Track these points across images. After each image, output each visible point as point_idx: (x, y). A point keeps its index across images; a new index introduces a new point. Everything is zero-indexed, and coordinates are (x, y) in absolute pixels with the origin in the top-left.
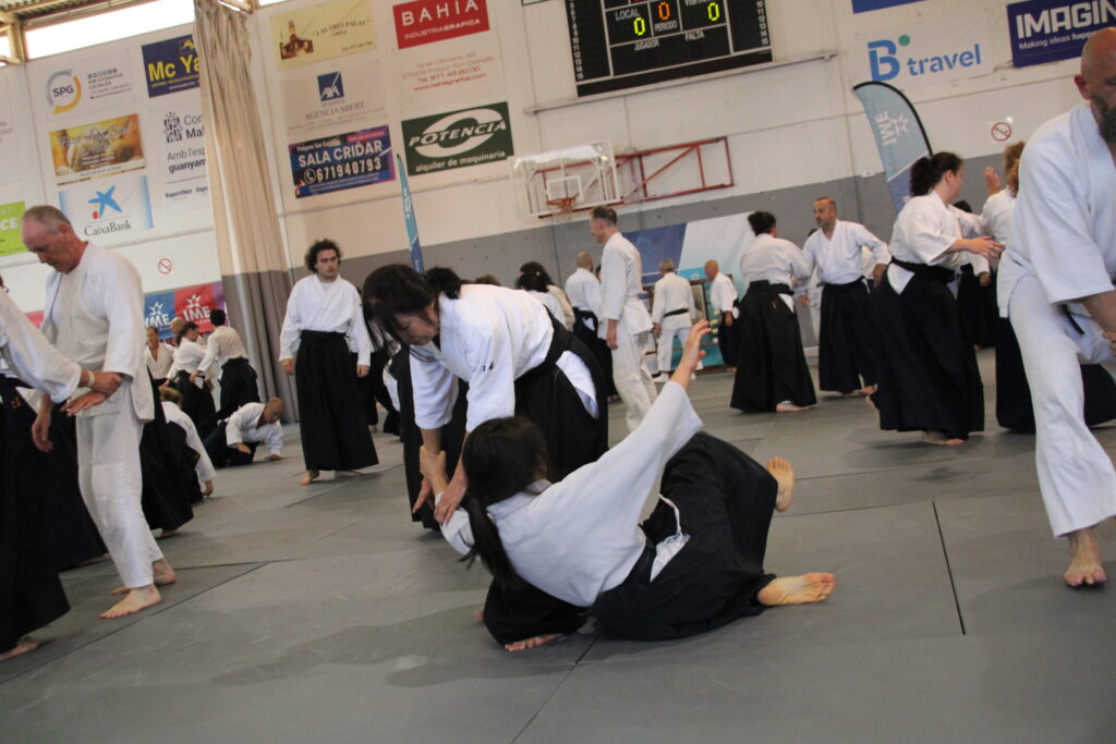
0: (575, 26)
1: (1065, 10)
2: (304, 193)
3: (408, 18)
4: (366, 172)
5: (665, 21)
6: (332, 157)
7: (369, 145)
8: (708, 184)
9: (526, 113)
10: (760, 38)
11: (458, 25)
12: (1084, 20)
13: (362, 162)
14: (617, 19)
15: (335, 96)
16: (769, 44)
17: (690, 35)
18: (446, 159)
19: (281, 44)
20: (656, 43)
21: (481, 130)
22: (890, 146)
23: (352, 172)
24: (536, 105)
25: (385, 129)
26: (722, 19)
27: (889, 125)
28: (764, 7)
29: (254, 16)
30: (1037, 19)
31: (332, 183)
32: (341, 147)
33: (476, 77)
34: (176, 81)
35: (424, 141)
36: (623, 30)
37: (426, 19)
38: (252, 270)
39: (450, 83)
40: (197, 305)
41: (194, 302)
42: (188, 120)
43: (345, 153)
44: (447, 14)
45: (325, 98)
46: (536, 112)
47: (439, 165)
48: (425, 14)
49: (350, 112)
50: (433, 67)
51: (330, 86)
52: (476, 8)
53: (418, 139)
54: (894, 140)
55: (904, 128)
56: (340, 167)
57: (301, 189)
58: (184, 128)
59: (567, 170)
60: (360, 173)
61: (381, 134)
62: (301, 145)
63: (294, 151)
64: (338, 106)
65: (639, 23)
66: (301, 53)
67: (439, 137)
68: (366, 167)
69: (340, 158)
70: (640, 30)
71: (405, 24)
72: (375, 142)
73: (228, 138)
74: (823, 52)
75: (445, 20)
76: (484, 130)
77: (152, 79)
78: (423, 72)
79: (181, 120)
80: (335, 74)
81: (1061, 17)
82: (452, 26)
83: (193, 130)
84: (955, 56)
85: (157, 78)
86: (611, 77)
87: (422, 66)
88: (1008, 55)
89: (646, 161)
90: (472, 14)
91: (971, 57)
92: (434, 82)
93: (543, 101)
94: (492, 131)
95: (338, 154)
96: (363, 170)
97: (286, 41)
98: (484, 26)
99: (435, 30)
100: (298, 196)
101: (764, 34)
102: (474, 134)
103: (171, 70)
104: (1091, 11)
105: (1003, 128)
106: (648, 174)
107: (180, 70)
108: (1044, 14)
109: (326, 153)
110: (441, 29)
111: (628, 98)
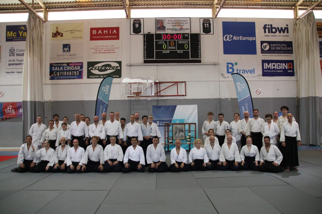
0: (145, 43)
1: (275, 64)
2: (52, 78)
3: (94, 32)
4: (74, 75)
5: (172, 46)
6: (63, 68)
7: (76, 67)
8: (179, 95)
9: (127, 65)
10: (198, 56)
11: (110, 37)
12: (279, 67)
13: (73, 72)
14: (158, 43)
15: (68, 51)
16: (201, 58)
17: (179, 51)
18: (100, 75)
19: (53, 33)
20: (169, 52)
21: (112, 68)
22: (240, 92)
23: (69, 74)
24: (130, 64)
25: (82, 63)
26: (188, 49)
27: (240, 86)
28: (200, 48)
29: (46, 23)
30: (268, 65)
31: (62, 77)
32: (67, 66)
33: (113, 52)
34: (16, 38)
35: (94, 69)
36: (159, 47)
37: (100, 33)
38: (33, 100)
39: (105, 53)
40: (10, 108)
41: (10, 107)
42: (18, 50)
43: (68, 68)
44: (107, 33)
45: (64, 51)
46: (130, 66)
47: (97, 77)
48: (100, 32)
49: (72, 56)
50: (100, 47)
51: (66, 48)
52: (116, 33)
53: (92, 68)
54: (241, 90)
55: (244, 87)
56: (65, 73)
57: (52, 77)
58: (16, 52)
59: (139, 84)
60: (72, 75)
61: (80, 64)
62: (54, 64)
63: (51, 65)
64: (68, 54)
65: (165, 45)
66: (59, 37)
67: (99, 68)
68: (74, 74)
69: (66, 69)
70: (165, 47)
71: (93, 34)
72: (78, 67)
73: (32, 58)
74: (215, 63)
75: (106, 35)
76: (113, 68)
77: (8, 36)
78: (97, 48)
79: (15, 50)
80: (69, 44)
81: (274, 65)
82: (108, 37)
83: (19, 54)
84: (249, 70)
85: (10, 36)
86: (154, 59)
87: (97, 46)
88: (261, 73)
89: (161, 85)
90: (115, 34)
91: (252, 71)
92: (100, 52)
93: (132, 63)
94: (116, 69)
95: (66, 68)
96: (73, 74)
97: (55, 32)
98: (118, 38)
99: (102, 37)
100: (50, 79)
101: (200, 55)
102: (110, 69)
103: (15, 35)
104: (281, 65)
105: (259, 91)
106: (162, 89)
107: (18, 35)
108: (270, 64)
109: (61, 67)
110: (104, 37)
111: (158, 66)
